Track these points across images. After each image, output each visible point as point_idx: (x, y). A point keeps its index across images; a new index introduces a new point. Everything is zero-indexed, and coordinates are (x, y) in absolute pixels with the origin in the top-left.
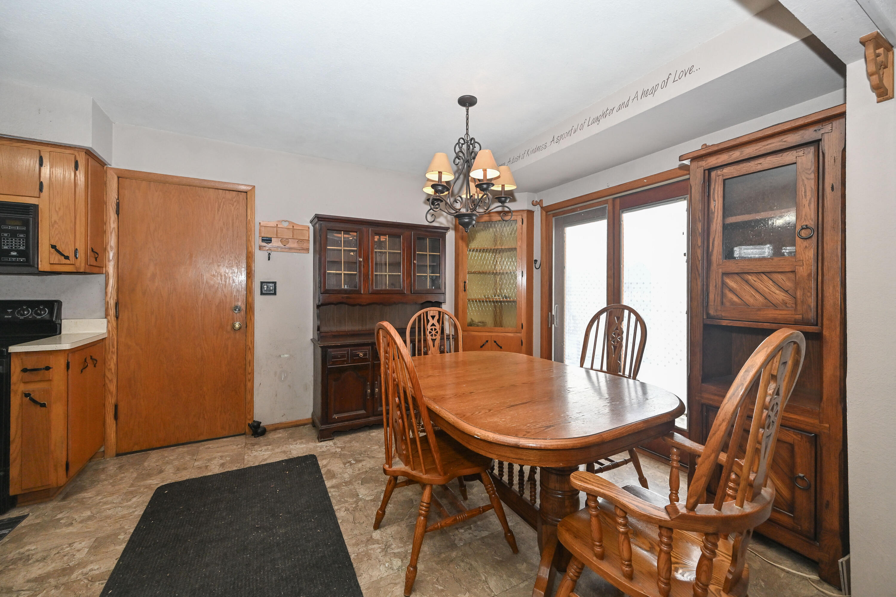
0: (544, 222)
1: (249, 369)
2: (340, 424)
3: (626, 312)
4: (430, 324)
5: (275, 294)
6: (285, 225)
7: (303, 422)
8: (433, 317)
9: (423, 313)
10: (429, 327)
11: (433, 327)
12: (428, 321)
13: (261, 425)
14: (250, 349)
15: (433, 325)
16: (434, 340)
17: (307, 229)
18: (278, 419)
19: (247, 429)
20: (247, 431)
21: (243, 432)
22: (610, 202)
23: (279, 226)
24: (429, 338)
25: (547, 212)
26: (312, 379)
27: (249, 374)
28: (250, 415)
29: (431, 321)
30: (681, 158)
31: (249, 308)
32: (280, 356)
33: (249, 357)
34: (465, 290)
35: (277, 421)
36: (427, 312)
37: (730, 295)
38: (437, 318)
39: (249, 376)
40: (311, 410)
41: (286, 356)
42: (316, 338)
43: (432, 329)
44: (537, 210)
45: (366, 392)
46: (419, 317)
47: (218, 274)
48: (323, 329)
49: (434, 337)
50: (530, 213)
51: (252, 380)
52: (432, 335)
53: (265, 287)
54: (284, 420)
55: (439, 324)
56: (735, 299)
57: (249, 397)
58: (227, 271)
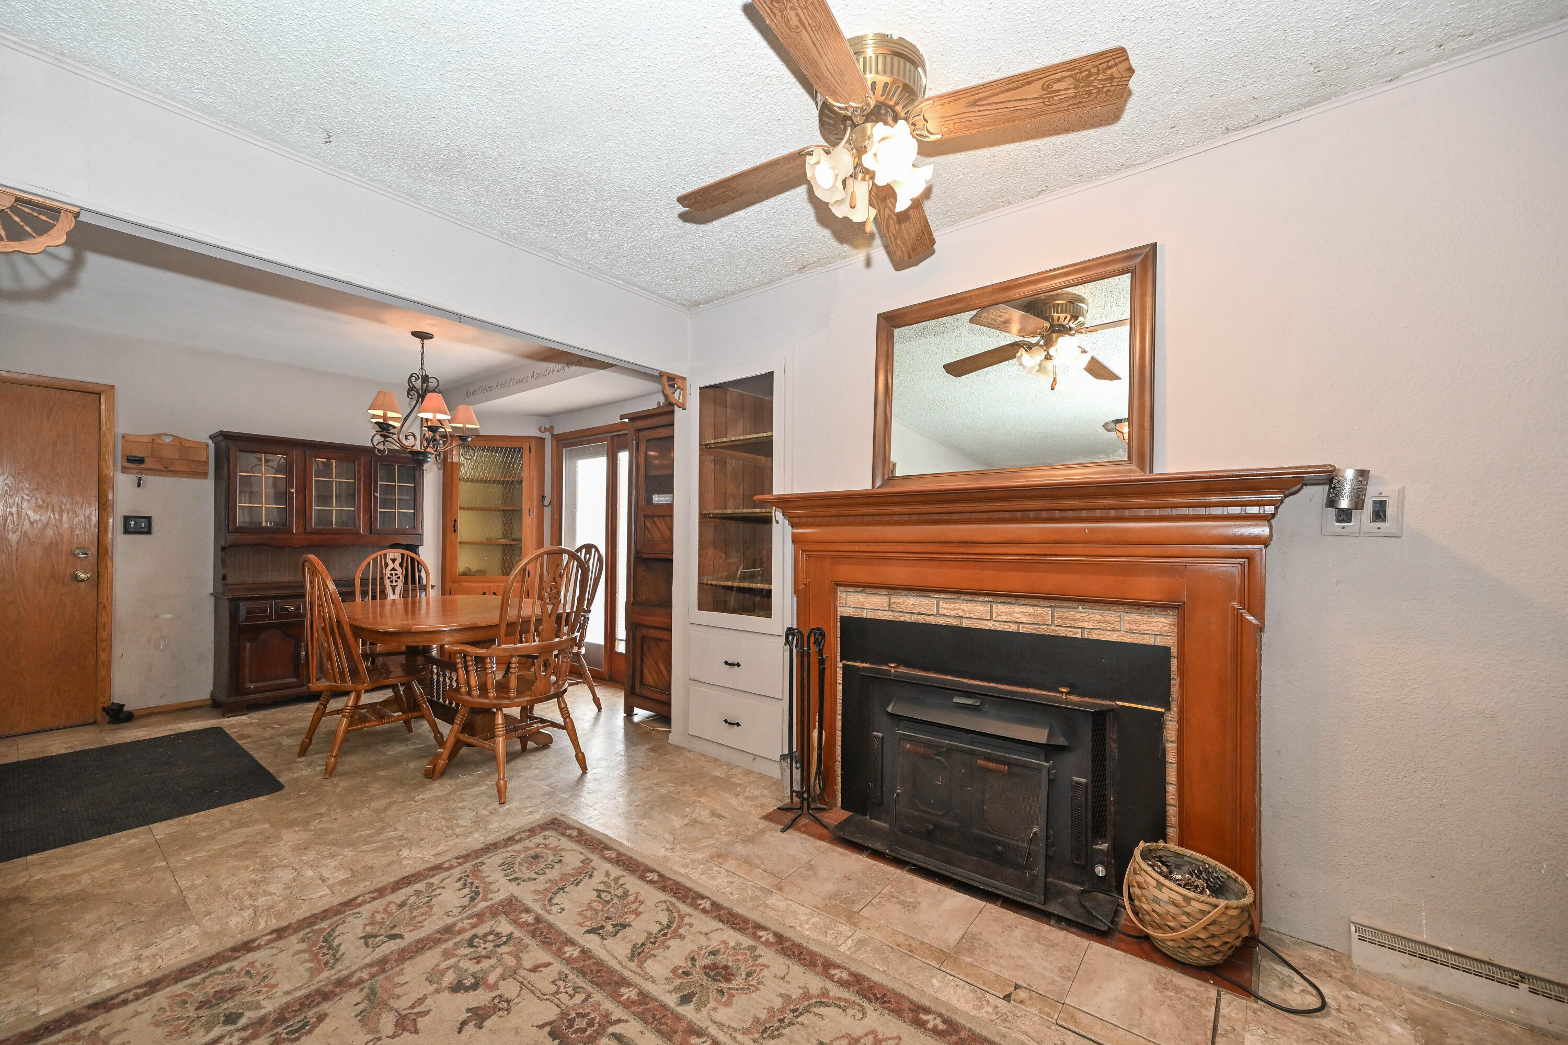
0: (555, 451)
1: (104, 635)
2: (258, 696)
3: (593, 550)
4: (389, 568)
5: (149, 532)
6: (168, 440)
7: (195, 704)
8: (393, 560)
9: (381, 556)
10: (388, 572)
11: (393, 572)
12: (387, 565)
13: (125, 709)
14: (105, 607)
15: (393, 569)
16: (394, 588)
17: (205, 446)
18: (153, 701)
19: (100, 716)
20: (99, 718)
21: (92, 721)
22: (609, 439)
23: (156, 441)
24: (388, 583)
25: (557, 441)
26: (212, 646)
27: (104, 641)
28: (105, 697)
29: (391, 565)
30: (622, 417)
31: (102, 552)
32: (157, 616)
33: (104, 618)
34: (455, 531)
35: (152, 704)
36: (385, 555)
37: (647, 533)
38: (399, 560)
39: (104, 644)
40: (210, 687)
41: (167, 616)
42: (220, 590)
43: (391, 574)
44: (547, 436)
45: (299, 654)
46: (375, 559)
47: (48, 504)
48: (231, 579)
49: (394, 584)
50: (541, 440)
51: (109, 649)
52: (391, 582)
53: (132, 523)
54: (163, 702)
55: (402, 568)
56: (649, 536)
57: (103, 673)
58: (64, 502)
